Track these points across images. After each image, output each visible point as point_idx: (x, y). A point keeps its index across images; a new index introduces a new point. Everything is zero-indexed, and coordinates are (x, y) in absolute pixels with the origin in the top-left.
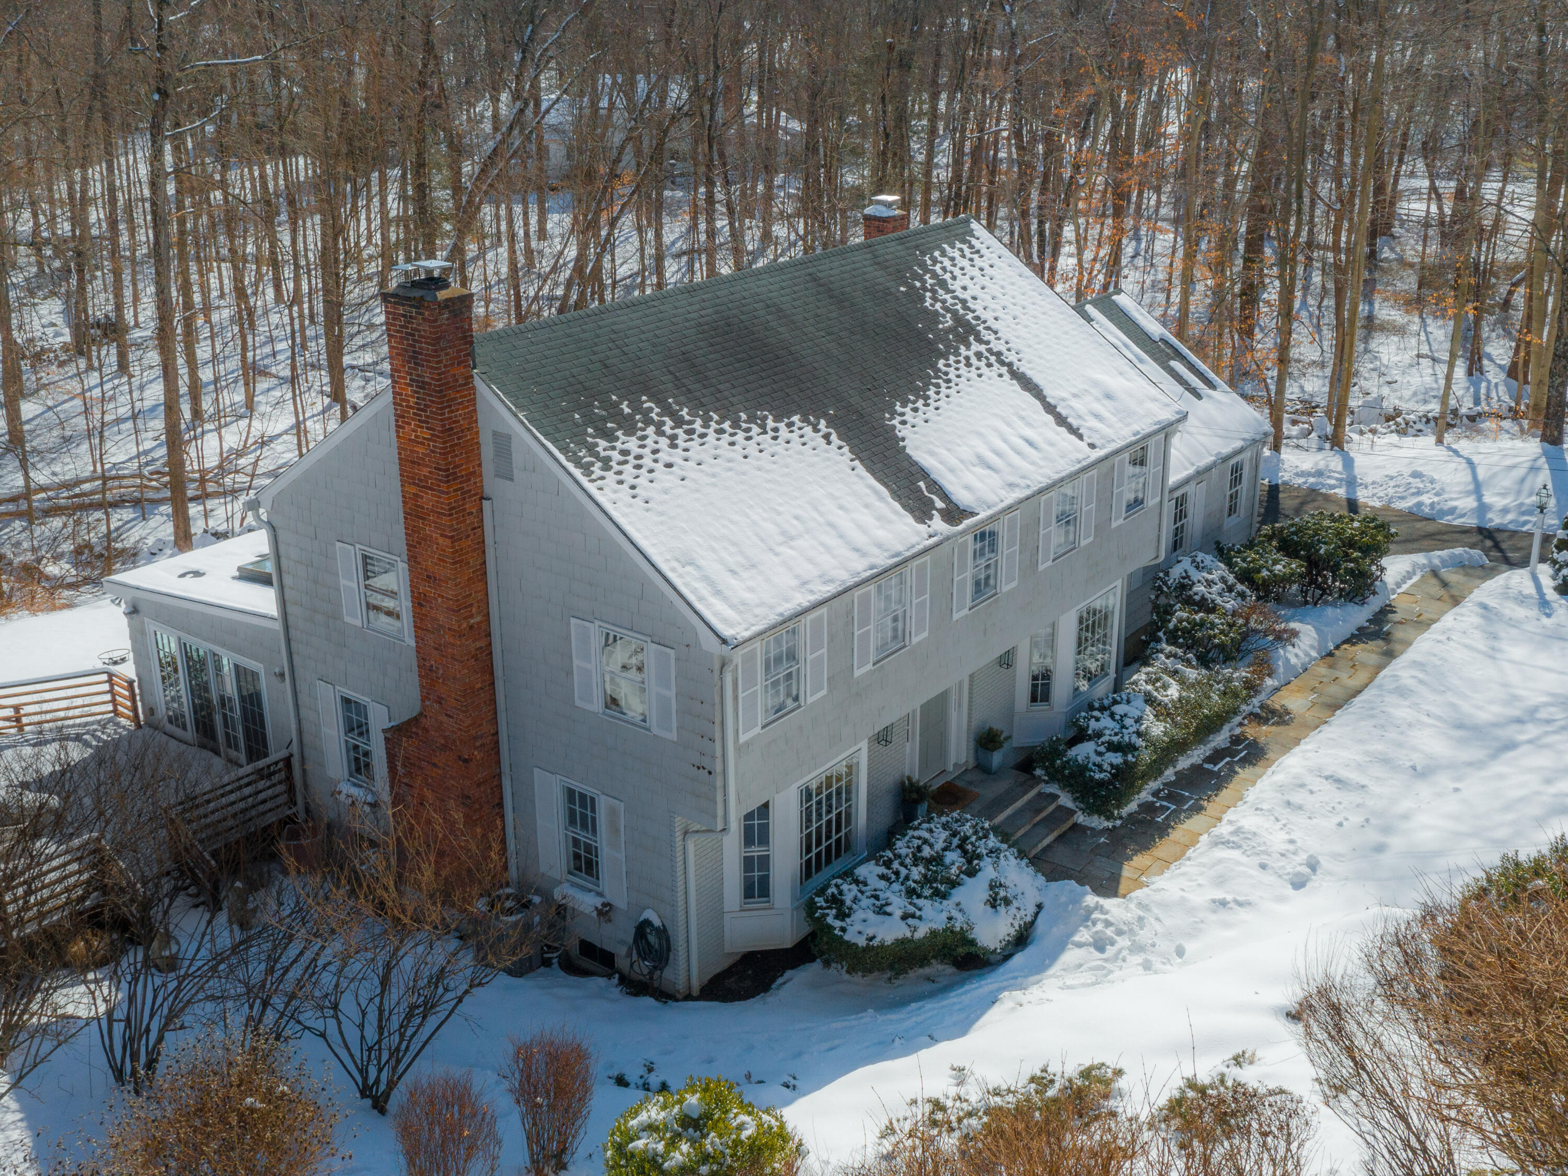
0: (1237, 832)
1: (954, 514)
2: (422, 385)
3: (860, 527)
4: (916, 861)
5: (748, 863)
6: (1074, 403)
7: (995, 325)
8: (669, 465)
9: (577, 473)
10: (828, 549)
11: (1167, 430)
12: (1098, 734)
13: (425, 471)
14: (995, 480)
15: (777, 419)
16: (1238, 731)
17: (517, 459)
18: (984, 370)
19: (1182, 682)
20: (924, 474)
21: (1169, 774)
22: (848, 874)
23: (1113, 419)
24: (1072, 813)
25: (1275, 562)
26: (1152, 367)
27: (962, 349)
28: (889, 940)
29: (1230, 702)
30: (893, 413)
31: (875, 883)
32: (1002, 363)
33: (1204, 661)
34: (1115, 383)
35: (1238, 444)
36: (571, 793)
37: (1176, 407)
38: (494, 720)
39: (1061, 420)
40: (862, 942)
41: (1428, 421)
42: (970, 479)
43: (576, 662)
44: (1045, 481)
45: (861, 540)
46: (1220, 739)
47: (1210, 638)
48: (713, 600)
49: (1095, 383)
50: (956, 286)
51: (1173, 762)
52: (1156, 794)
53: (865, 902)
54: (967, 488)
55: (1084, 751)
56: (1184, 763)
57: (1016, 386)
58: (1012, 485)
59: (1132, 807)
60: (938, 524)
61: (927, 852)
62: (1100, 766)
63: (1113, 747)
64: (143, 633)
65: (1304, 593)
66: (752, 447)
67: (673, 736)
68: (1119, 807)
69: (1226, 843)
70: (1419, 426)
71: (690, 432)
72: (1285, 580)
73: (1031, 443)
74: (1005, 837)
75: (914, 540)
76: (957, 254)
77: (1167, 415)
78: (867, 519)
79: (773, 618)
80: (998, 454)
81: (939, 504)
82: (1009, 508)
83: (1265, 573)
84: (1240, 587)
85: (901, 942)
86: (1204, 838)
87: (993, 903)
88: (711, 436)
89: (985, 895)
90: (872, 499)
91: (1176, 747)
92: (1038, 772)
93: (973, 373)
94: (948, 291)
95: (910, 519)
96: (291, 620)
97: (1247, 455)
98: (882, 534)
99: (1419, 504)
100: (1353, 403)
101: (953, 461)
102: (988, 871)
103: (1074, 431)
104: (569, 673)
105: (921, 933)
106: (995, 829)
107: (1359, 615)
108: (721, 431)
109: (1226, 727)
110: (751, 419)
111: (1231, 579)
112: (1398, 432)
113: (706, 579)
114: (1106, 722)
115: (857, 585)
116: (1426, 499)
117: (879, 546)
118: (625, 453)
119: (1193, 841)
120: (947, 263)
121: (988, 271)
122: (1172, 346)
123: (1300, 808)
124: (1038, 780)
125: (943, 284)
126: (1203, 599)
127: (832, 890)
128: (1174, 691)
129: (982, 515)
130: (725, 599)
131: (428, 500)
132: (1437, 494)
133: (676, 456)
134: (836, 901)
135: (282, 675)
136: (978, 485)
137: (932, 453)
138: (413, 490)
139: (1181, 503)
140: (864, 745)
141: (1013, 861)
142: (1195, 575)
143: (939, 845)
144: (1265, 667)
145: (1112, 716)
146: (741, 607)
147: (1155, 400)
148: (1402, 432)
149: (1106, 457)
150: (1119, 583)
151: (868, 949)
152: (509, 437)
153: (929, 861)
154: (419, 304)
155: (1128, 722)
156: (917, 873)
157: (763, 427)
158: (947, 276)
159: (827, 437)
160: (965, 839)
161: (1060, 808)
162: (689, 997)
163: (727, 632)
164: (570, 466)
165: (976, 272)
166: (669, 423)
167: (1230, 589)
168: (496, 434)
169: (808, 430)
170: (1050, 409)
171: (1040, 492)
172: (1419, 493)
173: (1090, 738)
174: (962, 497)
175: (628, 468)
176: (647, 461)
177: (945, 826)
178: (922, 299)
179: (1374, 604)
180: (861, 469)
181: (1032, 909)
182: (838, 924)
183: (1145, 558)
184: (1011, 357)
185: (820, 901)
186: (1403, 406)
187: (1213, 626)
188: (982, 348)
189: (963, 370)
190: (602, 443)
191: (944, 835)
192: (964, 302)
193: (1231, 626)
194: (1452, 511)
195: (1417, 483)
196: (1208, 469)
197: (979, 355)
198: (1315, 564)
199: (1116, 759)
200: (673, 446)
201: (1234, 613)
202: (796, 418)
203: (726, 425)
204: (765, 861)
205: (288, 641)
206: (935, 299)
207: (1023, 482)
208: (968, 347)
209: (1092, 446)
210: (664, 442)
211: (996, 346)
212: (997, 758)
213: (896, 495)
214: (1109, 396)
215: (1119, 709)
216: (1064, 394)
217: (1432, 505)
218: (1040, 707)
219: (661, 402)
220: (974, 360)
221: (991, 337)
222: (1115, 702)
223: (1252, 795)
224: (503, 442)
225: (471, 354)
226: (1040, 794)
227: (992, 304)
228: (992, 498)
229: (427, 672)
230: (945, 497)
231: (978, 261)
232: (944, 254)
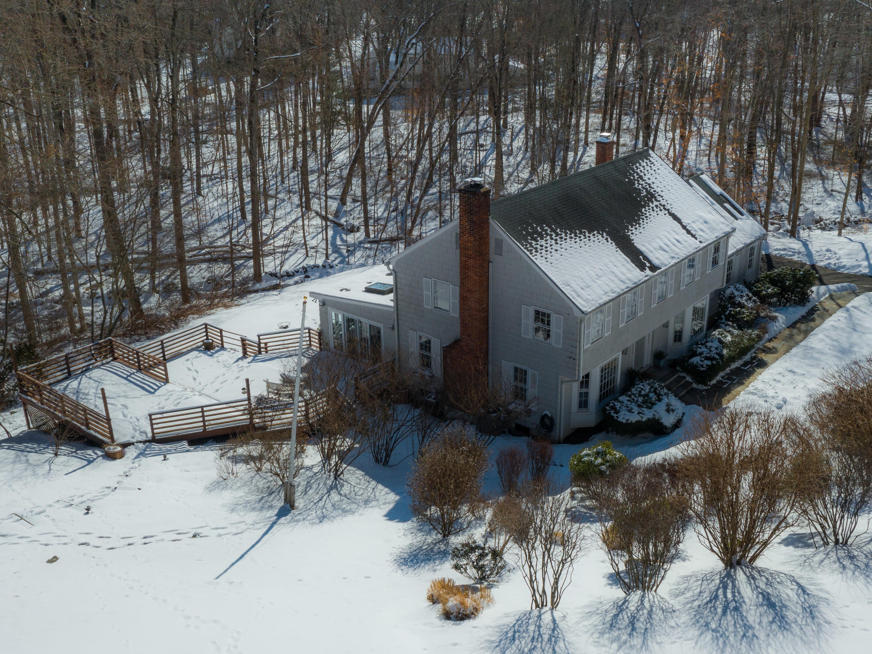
0: (756, 389)
1: (654, 268)
2: (472, 222)
3: (622, 273)
4: (640, 395)
5: (581, 394)
6: (693, 225)
7: (662, 194)
8: (556, 250)
9: (528, 253)
10: (612, 281)
11: (728, 235)
12: (701, 354)
13: (471, 252)
14: (666, 256)
15: (589, 233)
16: (754, 355)
17: (504, 248)
18: (659, 212)
19: (732, 334)
20: (641, 253)
21: (728, 370)
22: (616, 399)
23: (708, 231)
24: (691, 383)
25: (768, 288)
26: (717, 206)
27: (650, 204)
28: (634, 421)
29: (752, 343)
30: (628, 230)
31: (626, 402)
32: (665, 209)
33: (740, 328)
34: (708, 217)
35: (753, 239)
36: (516, 369)
37: (731, 226)
38: (487, 343)
39: (689, 232)
40: (624, 421)
41: (835, 224)
42: (658, 255)
43: (523, 321)
44: (685, 256)
45: (623, 278)
46: (747, 357)
47: (743, 318)
48: (578, 298)
49: (701, 217)
50: (645, 178)
51: (729, 366)
52: (723, 377)
53: (624, 408)
54: (657, 258)
55: (696, 360)
56: (734, 366)
57: (671, 218)
58: (672, 257)
59: (714, 382)
60: (648, 272)
61: (643, 393)
62: (702, 366)
63: (707, 358)
64: (326, 313)
65: (779, 301)
66: (582, 244)
67: (560, 346)
68: (710, 381)
69: (752, 393)
70: (831, 226)
71: (561, 238)
72: (772, 296)
73: (678, 241)
74: (669, 389)
75: (641, 278)
76: (645, 165)
77: (728, 229)
78: (624, 270)
79: (597, 305)
80: (667, 245)
81: (648, 265)
82: (672, 266)
83: (764, 292)
84: (754, 298)
85: (638, 422)
86: (742, 393)
87: (668, 411)
88: (568, 240)
89: (665, 408)
90: (625, 263)
91: (732, 359)
92: (678, 368)
93: (655, 214)
94: (643, 180)
95: (638, 270)
96: (399, 308)
97: (757, 244)
98: (629, 275)
99: (829, 264)
100: (801, 215)
101: (652, 249)
102: (665, 400)
103: (693, 236)
104: (520, 325)
105: (644, 419)
106: (666, 386)
107: (802, 311)
108: (571, 238)
109: (749, 353)
110: (581, 233)
111: (750, 295)
112: (821, 229)
113: (574, 291)
114: (704, 349)
115: (623, 294)
116: (832, 261)
117: (629, 280)
118: (542, 246)
119: (738, 394)
120: (642, 169)
121: (657, 171)
122: (725, 197)
123: (779, 381)
124: (678, 371)
125: (641, 177)
126: (740, 302)
127: (611, 404)
128: (729, 338)
129: (663, 269)
130: (582, 298)
131: (471, 262)
132: (837, 259)
133: (558, 247)
134: (613, 408)
135: (393, 328)
136: (660, 257)
137: (644, 245)
138: (466, 259)
139: (730, 263)
140: (620, 353)
141: (673, 397)
142: (736, 293)
143: (647, 391)
144: (765, 331)
145: (706, 347)
146: (586, 301)
147: (723, 223)
148: (823, 229)
149: (706, 246)
150: (708, 295)
151: (627, 424)
152: (502, 241)
153: (644, 396)
154: (474, 194)
155: (713, 349)
156: (640, 399)
157: (585, 236)
158: (642, 174)
159: (607, 239)
160: (656, 389)
161: (687, 382)
162: (559, 443)
163: (584, 309)
164: (525, 251)
165: (653, 172)
166: (554, 235)
167: (750, 299)
168: (496, 239)
169: (600, 237)
170: (684, 227)
171: (683, 260)
172: (829, 258)
173: (697, 355)
174: (656, 262)
175: (543, 251)
176: (549, 249)
177: (648, 384)
178: (634, 184)
179: (809, 306)
180: (620, 252)
181: (681, 414)
182: (615, 415)
183: (718, 286)
184: (668, 207)
185: (608, 408)
186: (824, 216)
187: (744, 313)
188: (658, 203)
189: (652, 212)
190: (534, 243)
191: (649, 387)
192: (649, 184)
193: (751, 313)
194: (844, 267)
195: (828, 254)
196: (741, 249)
197: (657, 206)
198: (784, 289)
199: (709, 363)
200: (557, 243)
201: (752, 309)
202: (595, 232)
203: (573, 235)
204: (587, 394)
205: (398, 315)
206: (639, 184)
207: (677, 256)
208: (652, 203)
209: (701, 242)
210: (553, 242)
211: (663, 202)
212: (662, 362)
213: (633, 262)
214: (706, 222)
215: (709, 344)
216: (689, 222)
217: (835, 264)
218: (678, 344)
219: (550, 227)
220: (655, 208)
221: (660, 199)
222: (707, 342)
223: (760, 377)
224: (499, 243)
225: (489, 211)
226: (679, 376)
227: (659, 184)
228: (666, 262)
229: (464, 325)
230: (649, 262)
231: (653, 167)
232: (640, 165)
